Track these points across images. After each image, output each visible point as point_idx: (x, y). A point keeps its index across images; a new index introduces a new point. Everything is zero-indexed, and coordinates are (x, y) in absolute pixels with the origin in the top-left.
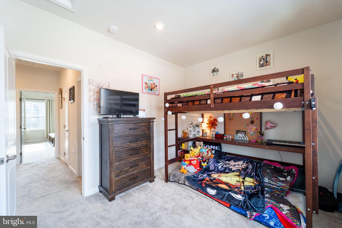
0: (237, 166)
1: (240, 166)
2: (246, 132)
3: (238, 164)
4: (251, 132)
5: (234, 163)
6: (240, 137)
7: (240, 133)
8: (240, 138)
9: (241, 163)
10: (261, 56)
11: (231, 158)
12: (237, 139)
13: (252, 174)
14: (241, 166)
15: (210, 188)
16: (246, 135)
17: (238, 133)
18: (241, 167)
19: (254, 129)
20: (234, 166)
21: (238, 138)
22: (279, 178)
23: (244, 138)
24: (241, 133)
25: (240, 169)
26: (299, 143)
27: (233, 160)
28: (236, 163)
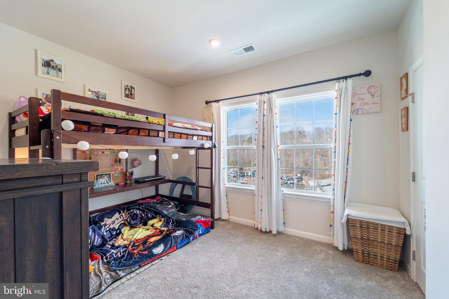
0: (117, 222)
1: (120, 220)
2: (110, 174)
3: (116, 219)
4: (116, 173)
5: (111, 219)
6: (103, 183)
7: (102, 177)
8: (103, 185)
9: (117, 215)
10: (126, 85)
11: (99, 216)
12: (99, 187)
13: (149, 216)
14: (120, 218)
15: (154, 248)
16: (110, 178)
17: (100, 178)
18: (122, 219)
19: (119, 169)
20: (113, 223)
21: (100, 185)
22: (168, 207)
23: (108, 183)
24: (104, 177)
25: (122, 222)
26: (153, 177)
27: (106, 218)
28: (114, 218)
